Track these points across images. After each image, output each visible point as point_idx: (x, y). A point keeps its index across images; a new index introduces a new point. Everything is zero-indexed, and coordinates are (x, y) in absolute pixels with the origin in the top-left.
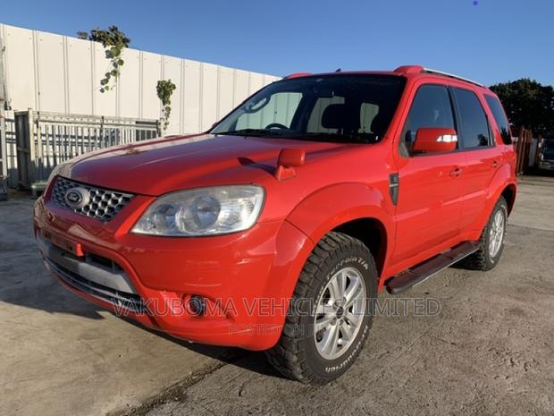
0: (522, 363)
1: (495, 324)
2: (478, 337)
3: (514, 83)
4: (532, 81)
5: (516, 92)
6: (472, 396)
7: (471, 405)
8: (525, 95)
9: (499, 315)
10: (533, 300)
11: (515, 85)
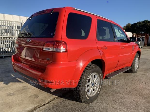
0: (145, 83)
1: (139, 77)
2: (136, 79)
3: (144, 21)
4: (148, 20)
5: (144, 24)
6: (135, 87)
7: (135, 88)
8: (146, 24)
9: (140, 75)
10: (148, 72)
11: (144, 22)
